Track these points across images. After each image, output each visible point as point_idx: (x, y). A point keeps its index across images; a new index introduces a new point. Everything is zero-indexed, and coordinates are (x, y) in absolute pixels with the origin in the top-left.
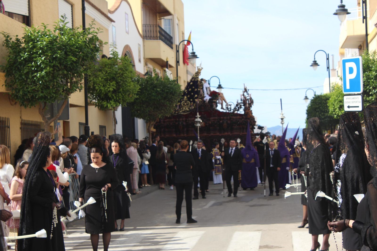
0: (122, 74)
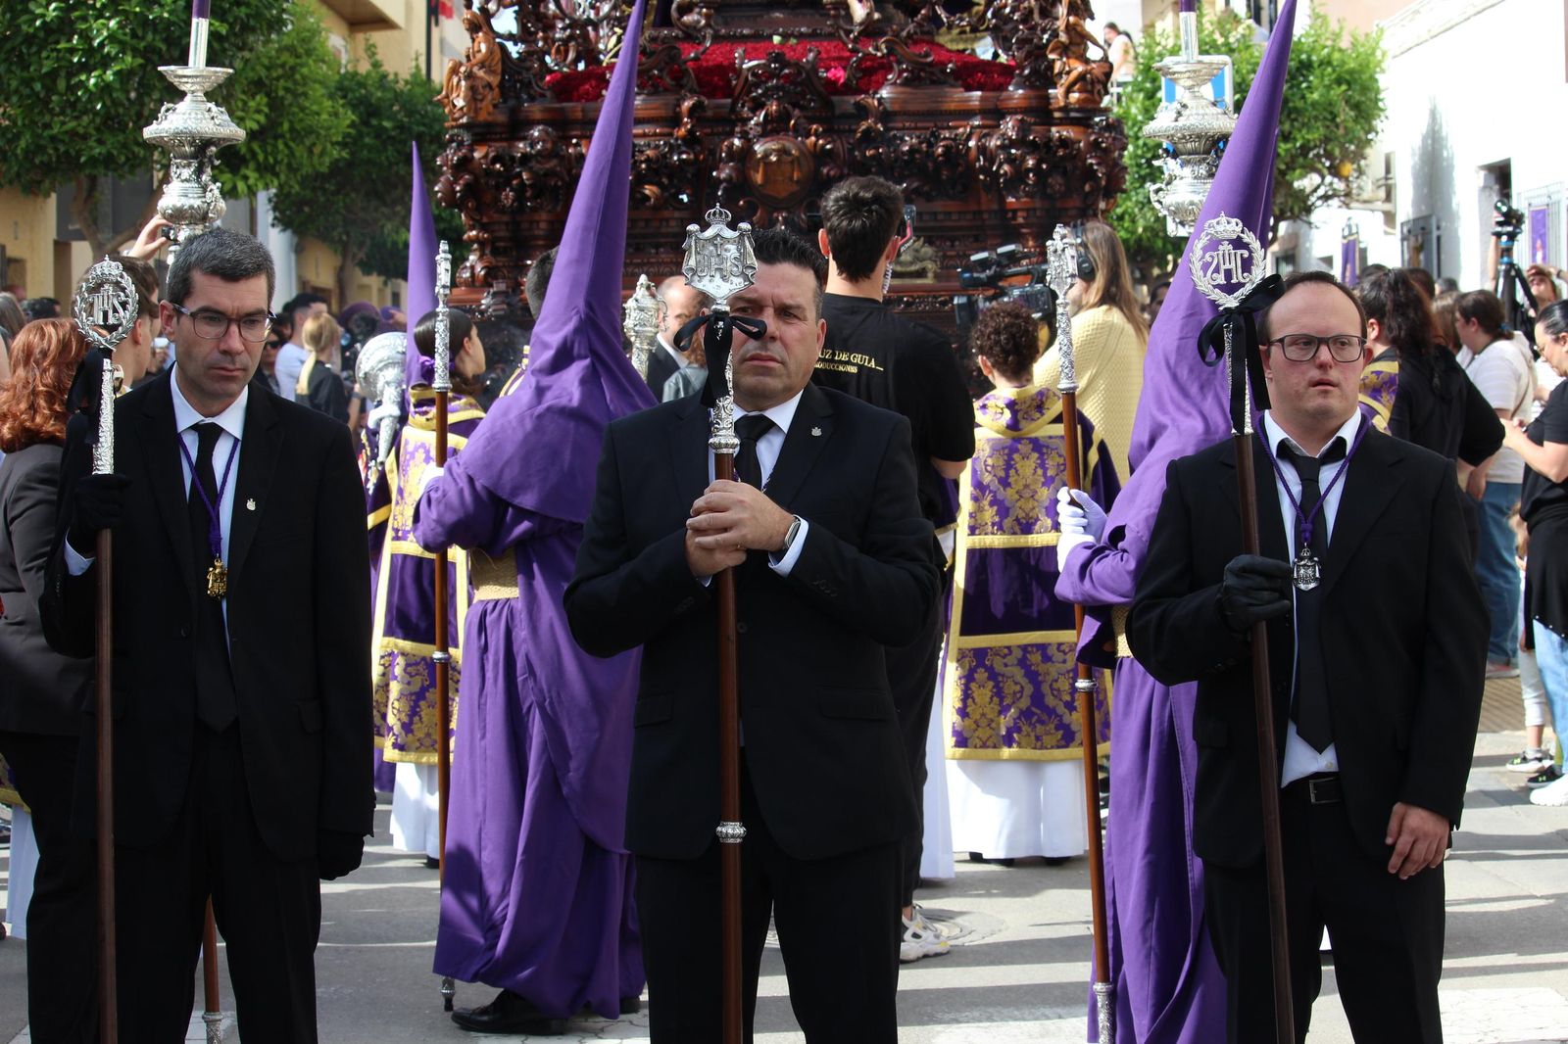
0: (293, 69)
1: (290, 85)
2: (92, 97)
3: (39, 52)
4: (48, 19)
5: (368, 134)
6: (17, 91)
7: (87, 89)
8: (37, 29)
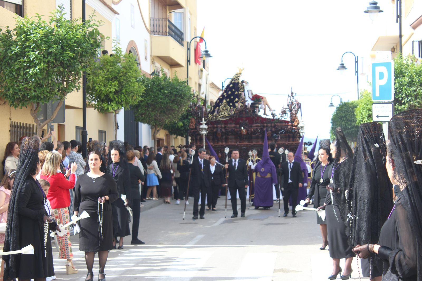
0: (126, 73)
1: (125, 78)
2: (31, 77)
3: (14, 62)
4: (16, 52)
5: (161, 94)
6: (8, 75)
7: (30, 74)
8: (13, 55)
